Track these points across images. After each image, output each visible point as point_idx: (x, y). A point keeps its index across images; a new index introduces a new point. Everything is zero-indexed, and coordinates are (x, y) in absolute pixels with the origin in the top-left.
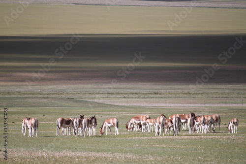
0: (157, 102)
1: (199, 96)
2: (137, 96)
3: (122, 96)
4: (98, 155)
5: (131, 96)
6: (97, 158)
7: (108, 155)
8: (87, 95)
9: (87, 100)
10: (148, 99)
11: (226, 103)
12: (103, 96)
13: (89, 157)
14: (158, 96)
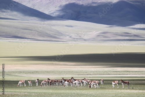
0: (37, 75)
1: (51, 73)
2: (30, 73)
3: (25, 73)
4: (15, 93)
5: (28, 73)
6: (15, 94)
7: (19, 93)
8: (13, 73)
9: (13, 74)
10: (34, 74)
11: (60, 75)
12: (18, 73)
13: (12, 94)
14: (37, 73)
